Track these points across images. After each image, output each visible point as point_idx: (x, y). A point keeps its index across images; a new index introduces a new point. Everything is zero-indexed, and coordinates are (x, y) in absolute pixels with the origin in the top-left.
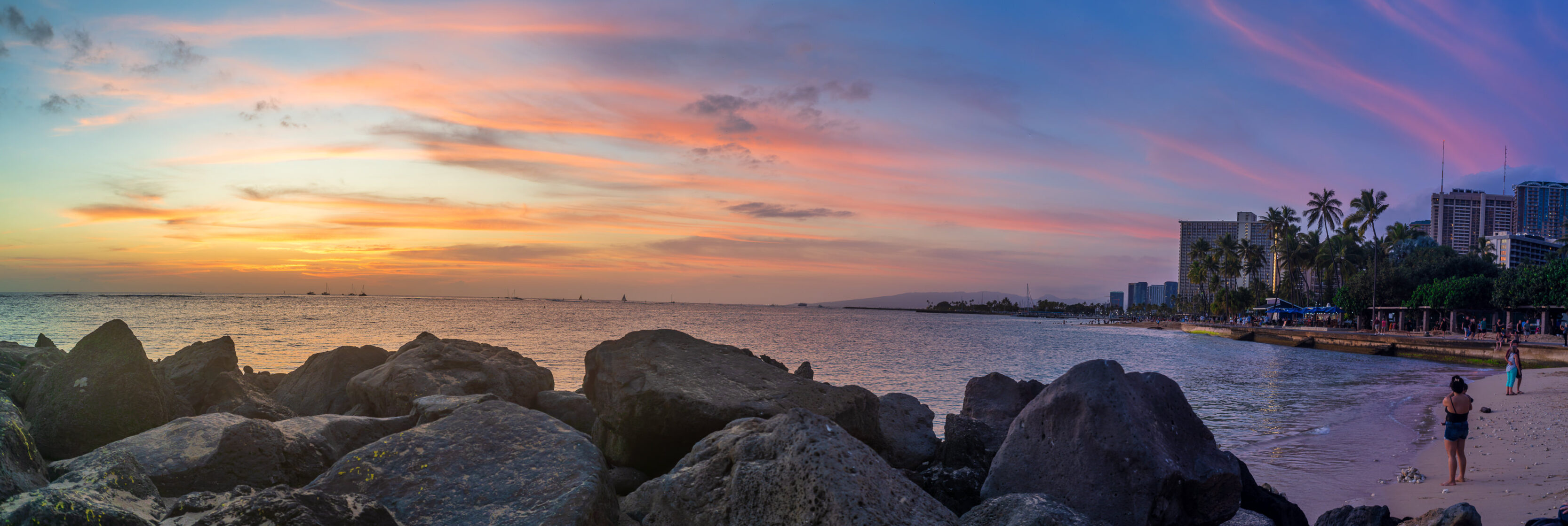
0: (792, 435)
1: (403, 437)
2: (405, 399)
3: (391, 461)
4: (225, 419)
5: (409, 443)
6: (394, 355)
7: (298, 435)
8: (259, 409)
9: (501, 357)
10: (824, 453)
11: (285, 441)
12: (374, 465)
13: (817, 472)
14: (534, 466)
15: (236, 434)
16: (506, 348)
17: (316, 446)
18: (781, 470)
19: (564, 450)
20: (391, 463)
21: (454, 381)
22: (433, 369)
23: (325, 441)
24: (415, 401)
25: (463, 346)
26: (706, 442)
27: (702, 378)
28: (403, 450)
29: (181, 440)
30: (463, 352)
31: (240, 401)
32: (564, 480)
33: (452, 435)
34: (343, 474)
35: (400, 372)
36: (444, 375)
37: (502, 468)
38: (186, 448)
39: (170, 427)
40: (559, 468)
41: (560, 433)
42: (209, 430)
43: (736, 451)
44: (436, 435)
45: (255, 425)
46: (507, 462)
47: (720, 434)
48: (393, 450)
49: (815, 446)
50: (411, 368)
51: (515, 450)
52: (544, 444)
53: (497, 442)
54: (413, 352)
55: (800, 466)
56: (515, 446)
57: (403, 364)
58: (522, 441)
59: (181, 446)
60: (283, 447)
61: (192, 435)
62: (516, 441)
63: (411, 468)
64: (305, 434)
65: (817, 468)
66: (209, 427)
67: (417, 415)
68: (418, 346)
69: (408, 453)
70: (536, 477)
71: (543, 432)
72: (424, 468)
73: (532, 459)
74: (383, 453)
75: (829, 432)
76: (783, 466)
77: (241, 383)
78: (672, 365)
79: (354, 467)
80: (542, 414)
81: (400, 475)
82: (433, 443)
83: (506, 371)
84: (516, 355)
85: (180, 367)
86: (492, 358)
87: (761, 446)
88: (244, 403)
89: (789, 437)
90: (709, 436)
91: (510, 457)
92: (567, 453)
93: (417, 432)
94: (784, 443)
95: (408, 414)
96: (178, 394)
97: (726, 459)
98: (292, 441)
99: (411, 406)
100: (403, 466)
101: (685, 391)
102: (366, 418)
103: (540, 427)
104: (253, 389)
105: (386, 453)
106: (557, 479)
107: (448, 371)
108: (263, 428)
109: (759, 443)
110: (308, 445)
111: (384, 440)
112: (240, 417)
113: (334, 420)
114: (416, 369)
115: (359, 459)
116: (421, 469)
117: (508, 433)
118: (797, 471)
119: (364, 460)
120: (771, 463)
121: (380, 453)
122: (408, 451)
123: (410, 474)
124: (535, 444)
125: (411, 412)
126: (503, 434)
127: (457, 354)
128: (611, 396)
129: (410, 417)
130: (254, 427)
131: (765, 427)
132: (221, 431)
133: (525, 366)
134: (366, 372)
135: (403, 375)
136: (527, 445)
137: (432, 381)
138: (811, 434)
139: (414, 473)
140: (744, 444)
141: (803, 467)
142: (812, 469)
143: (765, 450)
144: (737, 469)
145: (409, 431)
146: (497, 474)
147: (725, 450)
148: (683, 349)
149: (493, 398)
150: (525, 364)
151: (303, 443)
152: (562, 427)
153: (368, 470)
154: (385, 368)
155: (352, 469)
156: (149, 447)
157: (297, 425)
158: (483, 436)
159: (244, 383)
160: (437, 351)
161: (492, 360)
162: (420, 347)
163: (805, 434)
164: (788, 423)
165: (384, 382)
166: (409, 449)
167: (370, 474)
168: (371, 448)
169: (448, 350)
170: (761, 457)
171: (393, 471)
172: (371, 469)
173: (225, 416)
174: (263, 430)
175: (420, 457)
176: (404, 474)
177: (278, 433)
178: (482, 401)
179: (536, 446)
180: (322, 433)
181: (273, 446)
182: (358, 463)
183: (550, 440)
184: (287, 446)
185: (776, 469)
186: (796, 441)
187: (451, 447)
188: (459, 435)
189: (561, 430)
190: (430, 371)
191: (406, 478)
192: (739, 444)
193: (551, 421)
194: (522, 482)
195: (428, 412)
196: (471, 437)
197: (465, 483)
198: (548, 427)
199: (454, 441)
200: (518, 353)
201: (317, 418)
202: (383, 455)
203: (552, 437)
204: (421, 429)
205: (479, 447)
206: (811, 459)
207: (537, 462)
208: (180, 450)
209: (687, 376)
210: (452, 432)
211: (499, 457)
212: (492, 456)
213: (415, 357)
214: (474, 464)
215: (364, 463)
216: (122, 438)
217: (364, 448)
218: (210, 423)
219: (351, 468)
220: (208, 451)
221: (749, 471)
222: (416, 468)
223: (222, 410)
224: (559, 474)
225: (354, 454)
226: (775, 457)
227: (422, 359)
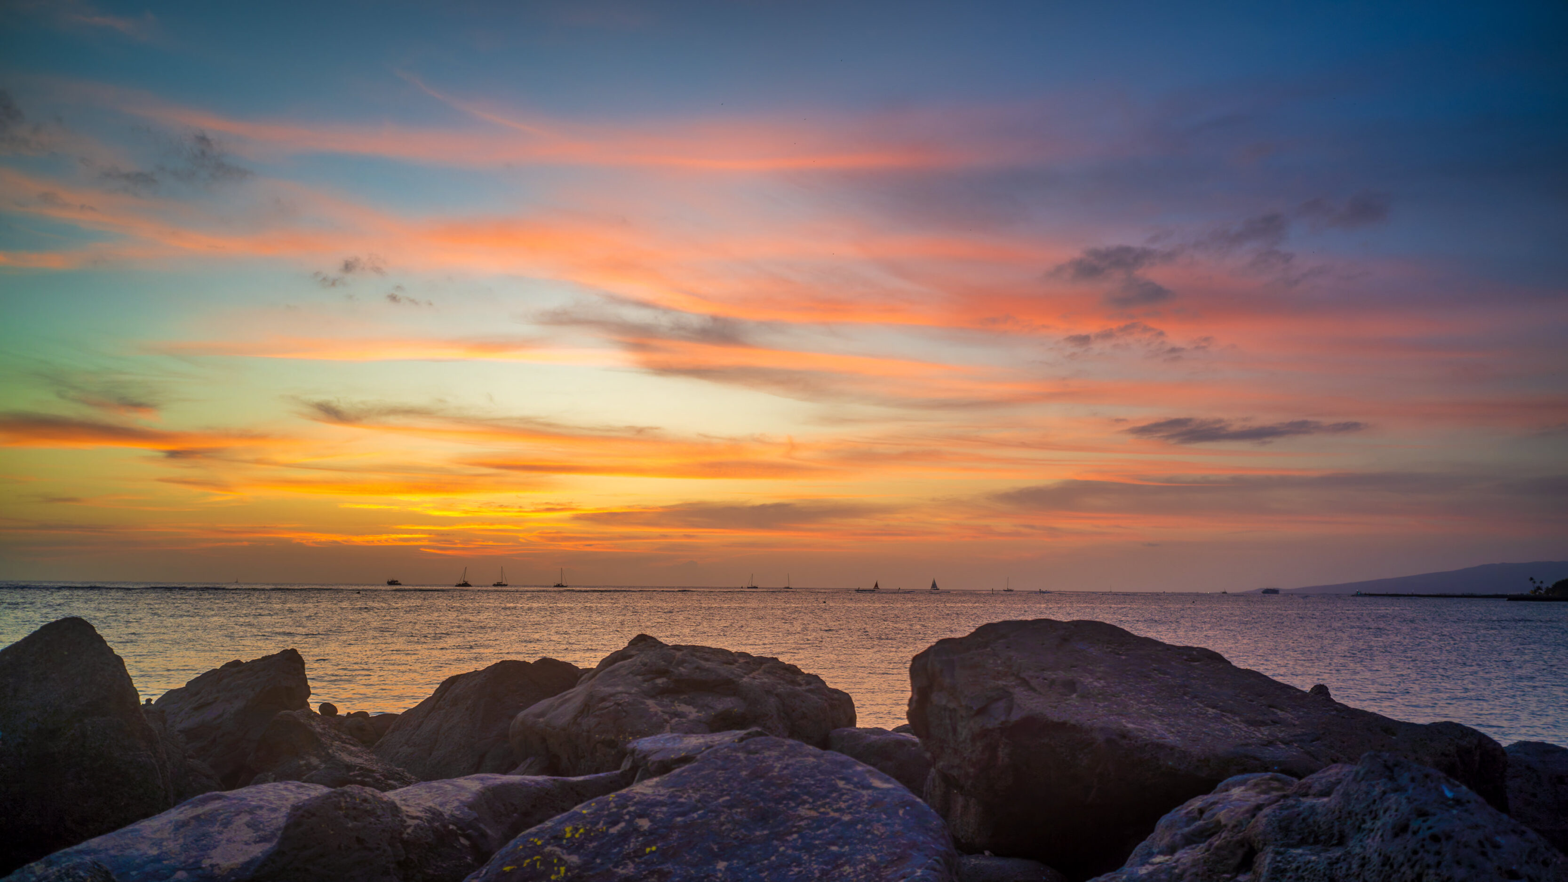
0: (1375, 801)
1: (614, 802)
2: (611, 744)
3: (595, 844)
4: (291, 791)
5: (625, 811)
6: (591, 673)
7: (429, 810)
8: (351, 774)
9: (769, 673)
10: (1449, 837)
11: (405, 822)
12: (565, 851)
13: (1439, 872)
14: (834, 844)
15: (314, 815)
16: (776, 659)
17: (459, 828)
18: (1362, 866)
19: (884, 816)
20: (594, 847)
21: (692, 713)
22: (658, 693)
23: (476, 819)
24: (630, 746)
25: (707, 656)
26: (1187, 813)
27: (1156, 704)
28: (615, 823)
29: (205, 835)
30: (708, 665)
31: (315, 761)
32: (886, 867)
33: (697, 796)
34: (511, 870)
35: (603, 699)
36: (676, 704)
37: (782, 849)
38: (215, 847)
39: (181, 813)
40: (876, 847)
41: (876, 788)
42: (260, 812)
43: (1261, 828)
44: (670, 797)
45: (351, 796)
46: (789, 838)
47: (1212, 800)
48: (598, 823)
49: (1429, 823)
50: (621, 693)
51: (802, 818)
52: (850, 807)
53: (772, 804)
54: (622, 667)
55: (1401, 858)
56: (803, 811)
57: (608, 686)
58: (814, 802)
59: (205, 845)
60: (401, 833)
61: (226, 824)
62: (805, 802)
63: (629, 854)
64: (441, 809)
65: (1439, 864)
66: (261, 807)
67: (634, 769)
68: (631, 657)
69: (623, 828)
70: (839, 862)
71: (848, 787)
72: (651, 852)
73: (830, 832)
74: (581, 831)
75: (1449, 799)
76: (1364, 858)
77: (318, 730)
78: (1102, 681)
79: (531, 857)
80: (844, 757)
81: (610, 866)
82: (665, 809)
83: (777, 695)
84: (793, 670)
85: (196, 709)
86: (754, 674)
87: (1311, 820)
88: (323, 766)
89: (1368, 806)
90: (1187, 803)
91: (795, 829)
92: (889, 821)
93: (637, 793)
94: (1359, 817)
95: (618, 769)
96: (190, 757)
97: (1241, 843)
98: (417, 822)
99: (622, 755)
100: (615, 851)
101: (1130, 726)
102: (546, 777)
103: (842, 779)
104: (340, 739)
105: (586, 830)
106: (874, 866)
107: (682, 697)
108: (365, 800)
109: (1306, 814)
110: (445, 827)
111: (582, 809)
112: (320, 787)
113: (490, 782)
114: (630, 694)
115: (539, 843)
116: (647, 855)
117: (789, 790)
118: (1395, 867)
119: (547, 843)
120: (1337, 853)
121: (576, 830)
122: (622, 824)
123: (626, 864)
124: (835, 807)
125: (623, 765)
126: (782, 792)
127: (697, 668)
128: (955, 730)
129: (622, 773)
130: (348, 799)
131: (1310, 787)
132: (284, 811)
133: (807, 687)
134: (545, 703)
135: (608, 704)
136: (822, 810)
137: (656, 714)
138: (1415, 800)
139: (633, 862)
140: (1275, 816)
141: (1409, 860)
142: (1428, 866)
143: (1319, 827)
144: (1268, 861)
145: (624, 791)
146: (773, 858)
147: (1235, 826)
148: (1118, 654)
149: (760, 734)
150: (808, 683)
151: (437, 824)
152: (880, 779)
153: (555, 861)
154: (577, 694)
155: (528, 861)
156: (136, 853)
157: (426, 796)
158: (748, 795)
159: (324, 729)
160: (663, 663)
161: (754, 678)
162: (635, 658)
163: (1404, 801)
164: (1363, 779)
165: (575, 718)
166: (625, 821)
167: (559, 867)
168: (561, 822)
169: (681, 662)
170: (1311, 840)
171: (598, 861)
172: (560, 859)
173: (290, 787)
174: (365, 804)
175: (643, 834)
176: (616, 866)
177: (394, 808)
178: (742, 739)
179: (836, 810)
180: (471, 806)
181: (384, 831)
182: (537, 850)
183: (858, 800)
184: (409, 831)
185: (1350, 864)
186: (1385, 812)
187: (695, 815)
188: (708, 796)
189: (877, 783)
190: (653, 697)
191: (620, 871)
192: (1266, 816)
193: (859, 768)
194: (816, 871)
195: (653, 763)
196: (727, 798)
197: (720, 875)
198: (856, 779)
199: (699, 805)
200: (796, 667)
201: (461, 781)
202: (581, 834)
203: (863, 796)
204: (644, 788)
205: (741, 813)
206: (1423, 846)
207: (840, 838)
208: (201, 853)
209: (1131, 699)
210: (696, 790)
211: (777, 830)
212: (764, 829)
213: (628, 674)
214: (735, 843)
215: (549, 848)
216: (77, 843)
217: (549, 824)
218: (261, 800)
219: (525, 858)
220: (257, 850)
221: (1294, 865)
222: (638, 853)
223: (283, 777)
224: (876, 856)
225: (531, 835)
226: (1341, 841)
227: (639, 678)
